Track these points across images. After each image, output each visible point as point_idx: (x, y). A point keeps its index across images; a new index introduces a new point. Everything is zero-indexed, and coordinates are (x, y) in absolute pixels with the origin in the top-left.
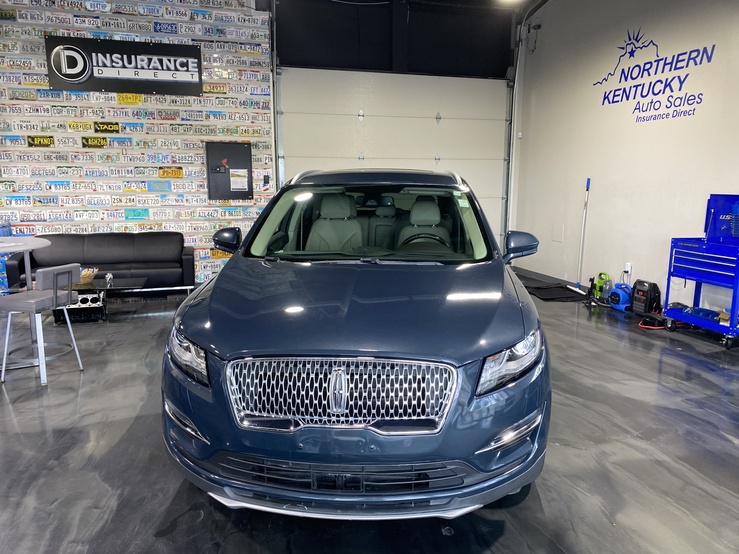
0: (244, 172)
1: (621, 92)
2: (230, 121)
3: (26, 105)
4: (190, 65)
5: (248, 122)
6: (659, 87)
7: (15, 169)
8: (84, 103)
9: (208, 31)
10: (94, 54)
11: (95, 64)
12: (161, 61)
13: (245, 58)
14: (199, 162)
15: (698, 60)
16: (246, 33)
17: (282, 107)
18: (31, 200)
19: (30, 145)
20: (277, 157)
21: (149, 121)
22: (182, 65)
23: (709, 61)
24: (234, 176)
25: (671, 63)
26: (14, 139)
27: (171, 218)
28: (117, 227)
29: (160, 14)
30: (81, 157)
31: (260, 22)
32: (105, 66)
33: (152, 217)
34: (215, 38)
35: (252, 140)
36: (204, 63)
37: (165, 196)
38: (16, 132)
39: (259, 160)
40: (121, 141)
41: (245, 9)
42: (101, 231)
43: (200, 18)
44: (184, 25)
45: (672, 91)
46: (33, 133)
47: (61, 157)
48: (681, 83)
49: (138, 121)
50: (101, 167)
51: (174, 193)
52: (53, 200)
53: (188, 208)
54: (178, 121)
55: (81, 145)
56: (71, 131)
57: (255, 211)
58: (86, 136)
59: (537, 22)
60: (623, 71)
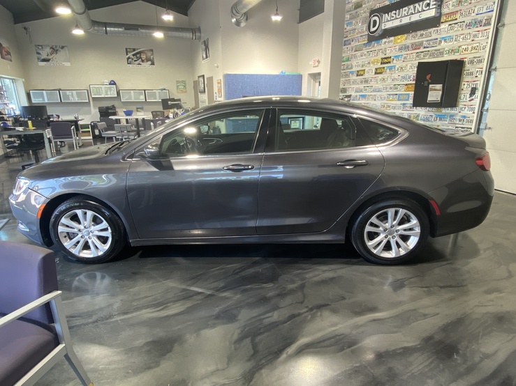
0: (439, 86)
2: (455, 42)
3: (359, 53)
5: (469, 41)
8: (379, 47)
10: (384, 16)
11: (383, 21)
12: (415, 7)
17: (505, 19)
19: (357, 75)
20: (487, 70)
21: (408, 52)
22: (426, 6)
24: (431, 90)
30: (373, 80)
32: (387, 21)
35: (467, 57)
37: (405, 104)
38: (355, 69)
39: (471, 74)
40: (391, 68)
46: (359, 69)
47: (366, 81)
49: (401, 54)
54: (422, 50)
55: (374, 73)
56: (372, 65)
57: (458, 118)
58: (377, 67)
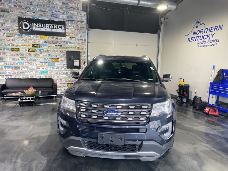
0: (78, 61)
1: (193, 38)
2: (74, 45)
3: (11, 38)
4: (62, 27)
5: (79, 45)
6: (205, 37)
7: (7, 58)
8: (29, 38)
9: (68, 17)
10: (33, 23)
11: (33, 26)
12: (53, 26)
13: (79, 26)
14: (64, 57)
16: (79, 18)
17: (90, 41)
18: (12, 68)
19: (12, 51)
20: (88, 56)
21: (50, 44)
22: (60, 27)
23: (221, 29)
24: (75, 62)
25: (209, 30)
26: (7, 49)
27: (55, 74)
28: (38, 77)
29: (54, 12)
30: (28, 55)
31: (84, 15)
32: (36, 27)
33: (49, 74)
34: (70, 19)
35: (81, 51)
36: (66, 27)
37: (53, 67)
38: (8, 47)
39: (82, 57)
40: (40, 50)
41: (79, 11)
42: (33, 78)
43: (66, 13)
44: (61, 15)
45: (209, 38)
46: (13, 47)
47: (21, 55)
48: (212, 36)
49: (46, 44)
50: (33, 58)
51: (56, 66)
52: (19, 68)
53: (60, 71)
54: (58, 44)
55: (28, 51)
56: (24, 46)
58: (30, 48)
59: (167, 17)
60: (194, 32)
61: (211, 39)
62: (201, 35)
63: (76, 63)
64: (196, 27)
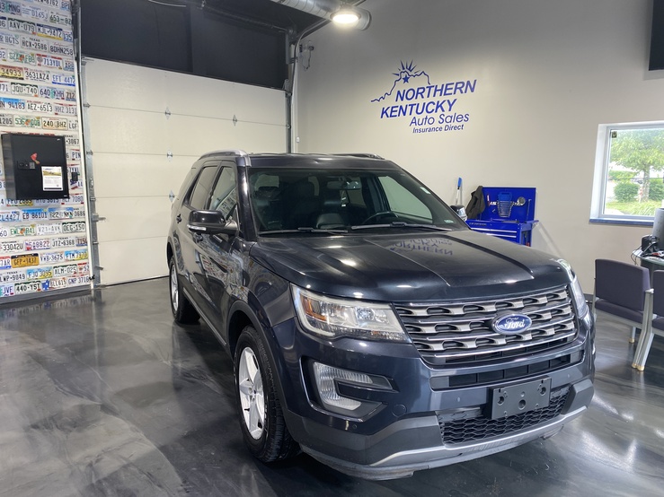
0: (58, 170)
1: (398, 109)
2: (30, 110)
5: (51, 114)
6: (431, 107)
13: (44, 42)
15: (463, 89)
16: (44, 14)
20: (85, 153)
23: (472, 90)
24: (46, 174)
25: (441, 90)
31: (60, 4)
34: (8, 15)
35: (58, 133)
45: (443, 111)
48: (451, 106)
57: (63, 211)
59: (311, 44)
60: (399, 93)
61: (447, 113)
62: (420, 100)
63: (52, 179)
64: (402, 81)
